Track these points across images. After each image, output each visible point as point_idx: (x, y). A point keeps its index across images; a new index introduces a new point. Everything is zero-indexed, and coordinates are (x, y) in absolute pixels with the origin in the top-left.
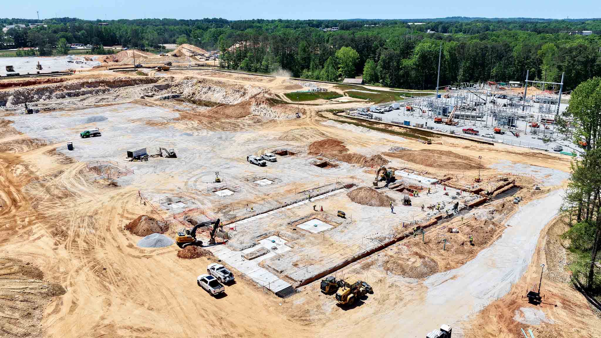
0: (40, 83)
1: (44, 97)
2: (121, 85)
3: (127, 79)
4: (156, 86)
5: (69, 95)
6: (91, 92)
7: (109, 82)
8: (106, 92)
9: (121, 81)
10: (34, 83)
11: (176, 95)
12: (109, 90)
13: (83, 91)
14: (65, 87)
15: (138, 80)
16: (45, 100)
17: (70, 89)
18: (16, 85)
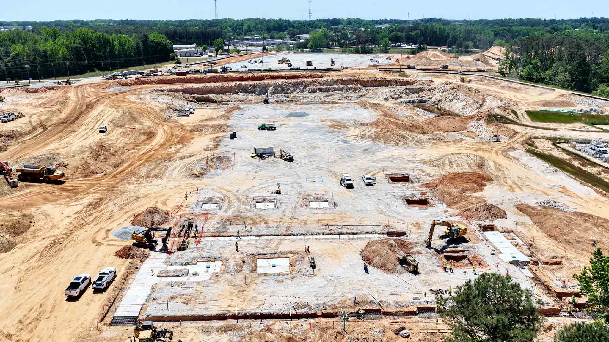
0: (302, 77)
1: (298, 90)
2: (375, 84)
3: (382, 80)
4: (407, 89)
5: (321, 90)
6: (341, 90)
7: (363, 81)
8: (357, 91)
9: (376, 81)
10: (298, 77)
11: (423, 100)
12: (360, 89)
13: (334, 88)
14: (320, 83)
15: (393, 81)
16: (298, 93)
17: (323, 85)
18: (283, 77)
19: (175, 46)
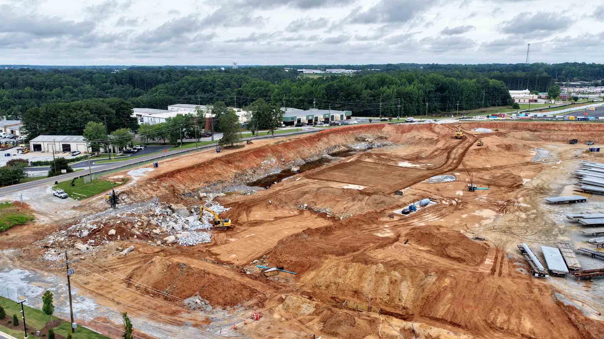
19: (510, 92)
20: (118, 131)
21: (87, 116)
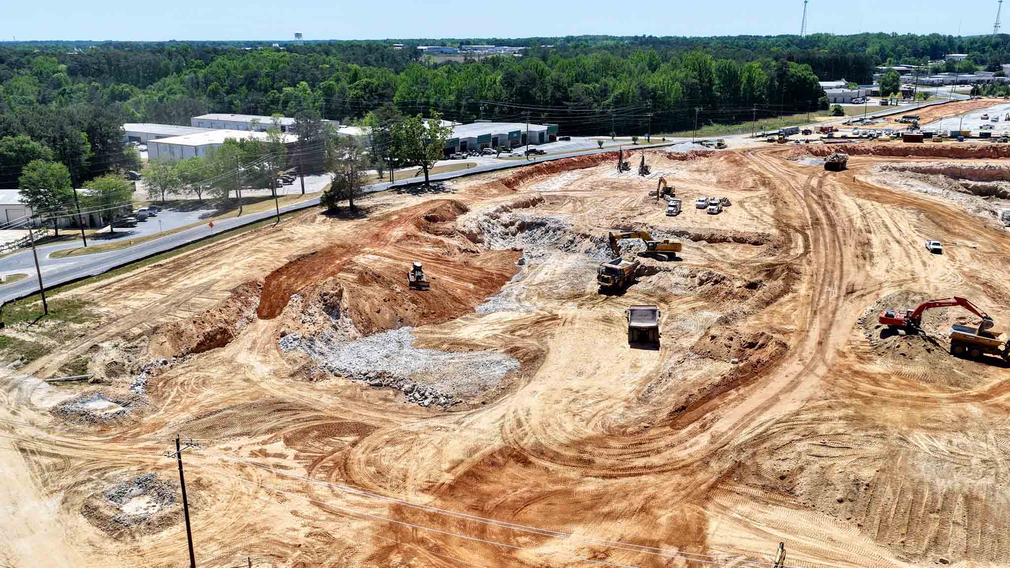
20: (99, 180)
21: (24, 146)
